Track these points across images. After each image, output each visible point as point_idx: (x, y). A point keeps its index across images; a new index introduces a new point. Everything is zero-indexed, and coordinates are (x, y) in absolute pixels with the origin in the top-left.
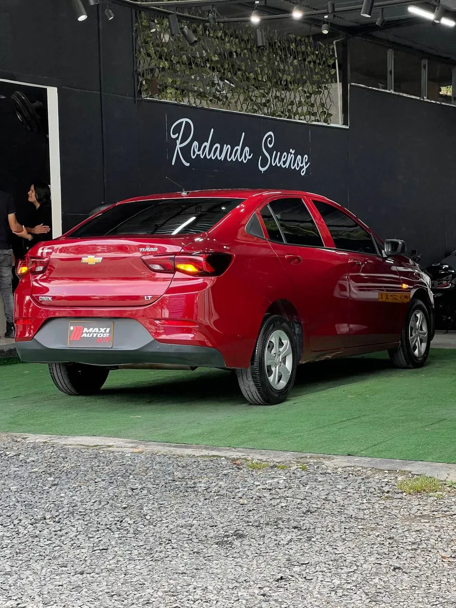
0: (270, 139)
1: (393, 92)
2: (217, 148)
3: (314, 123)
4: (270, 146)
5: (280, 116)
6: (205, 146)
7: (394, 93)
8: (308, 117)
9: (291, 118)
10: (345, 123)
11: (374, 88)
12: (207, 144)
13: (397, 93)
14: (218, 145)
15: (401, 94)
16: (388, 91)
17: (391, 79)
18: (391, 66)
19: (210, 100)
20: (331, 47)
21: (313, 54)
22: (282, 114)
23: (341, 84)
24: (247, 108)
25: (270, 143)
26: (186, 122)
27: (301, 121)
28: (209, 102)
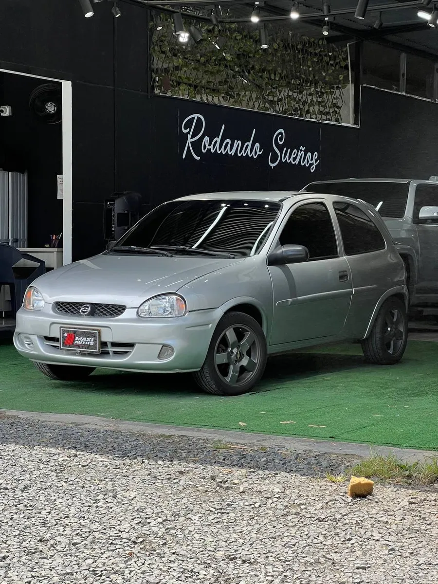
0: (280, 136)
1: (405, 94)
2: (228, 143)
3: (324, 122)
4: (281, 143)
5: (292, 115)
6: (216, 142)
8: (319, 116)
9: (302, 117)
10: (356, 123)
11: (386, 90)
12: (218, 139)
13: (409, 96)
14: (228, 140)
15: (413, 96)
16: (400, 93)
17: (403, 82)
18: (403, 68)
19: (222, 97)
20: (344, 49)
21: (326, 55)
22: (294, 113)
23: (353, 85)
24: (259, 106)
25: (281, 140)
26: (198, 117)
27: (312, 120)
28: (221, 99)
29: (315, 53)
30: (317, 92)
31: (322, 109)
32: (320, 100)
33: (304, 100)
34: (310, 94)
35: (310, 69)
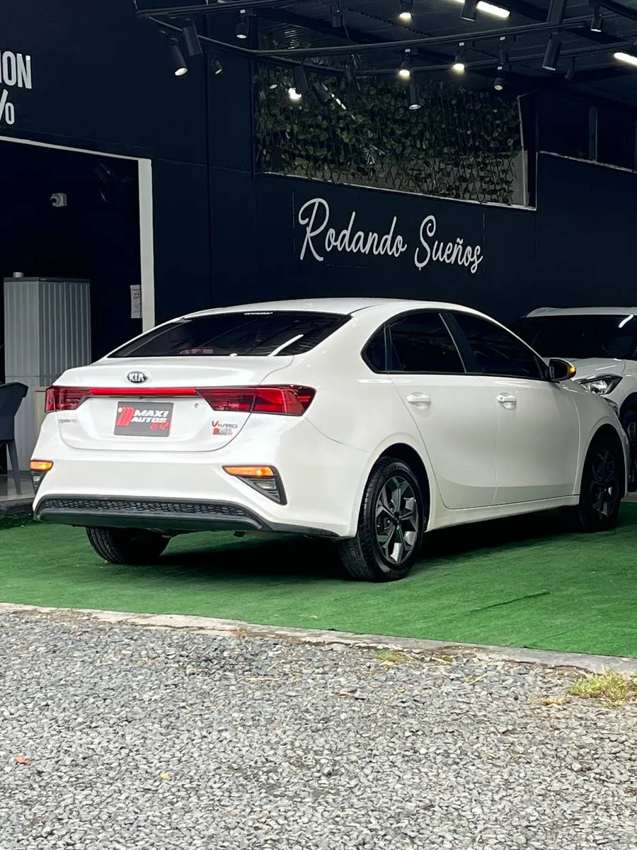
0: (430, 225)
1: (596, 163)
2: (360, 237)
3: (489, 204)
4: (431, 235)
5: (444, 195)
6: (344, 235)
7: (599, 164)
8: (481, 196)
9: (459, 198)
10: (531, 204)
11: (571, 158)
12: (347, 232)
13: (602, 164)
14: (361, 233)
15: (606, 165)
16: (589, 162)
17: (594, 146)
18: (594, 127)
19: (352, 174)
20: (514, 104)
21: (489, 113)
22: (447, 192)
23: (526, 152)
24: (401, 184)
25: (431, 231)
26: (320, 203)
27: (472, 202)
28: (350, 177)
29: (476, 111)
30: (479, 164)
31: (485, 186)
32: (482, 174)
33: (461, 174)
34: (470, 166)
35: (469, 133)
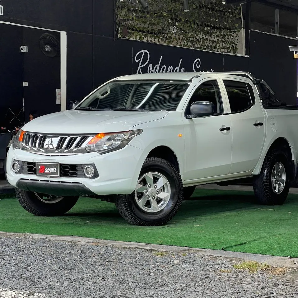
0: (198, 63)
1: (278, 35)
2: (164, 68)
3: (226, 53)
4: (198, 67)
5: (205, 49)
6: (157, 67)
7: (279, 35)
8: (223, 50)
9: (212, 51)
10: (247, 54)
11: (266, 33)
12: (158, 66)
13: (281, 36)
14: (164, 66)
15: (284, 36)
16: (275, 35)
17: (277, 27)
18: (277, 19)
19: (161, 39)
20: (239, 8)
21: (226, 12)
22: (206, 48)
23: (244, 29)
24: (184, 44)
25: (198, 66)
26: (145, 52)
27: (218, 52)
28: (160, 40)
29: (220, 11)
30: (221, 35)
31: (224, 45)
32: (223, 40)
33: (213, 40)
34: (217, 36)
35: (217, 20)
